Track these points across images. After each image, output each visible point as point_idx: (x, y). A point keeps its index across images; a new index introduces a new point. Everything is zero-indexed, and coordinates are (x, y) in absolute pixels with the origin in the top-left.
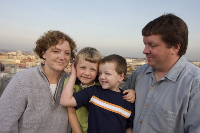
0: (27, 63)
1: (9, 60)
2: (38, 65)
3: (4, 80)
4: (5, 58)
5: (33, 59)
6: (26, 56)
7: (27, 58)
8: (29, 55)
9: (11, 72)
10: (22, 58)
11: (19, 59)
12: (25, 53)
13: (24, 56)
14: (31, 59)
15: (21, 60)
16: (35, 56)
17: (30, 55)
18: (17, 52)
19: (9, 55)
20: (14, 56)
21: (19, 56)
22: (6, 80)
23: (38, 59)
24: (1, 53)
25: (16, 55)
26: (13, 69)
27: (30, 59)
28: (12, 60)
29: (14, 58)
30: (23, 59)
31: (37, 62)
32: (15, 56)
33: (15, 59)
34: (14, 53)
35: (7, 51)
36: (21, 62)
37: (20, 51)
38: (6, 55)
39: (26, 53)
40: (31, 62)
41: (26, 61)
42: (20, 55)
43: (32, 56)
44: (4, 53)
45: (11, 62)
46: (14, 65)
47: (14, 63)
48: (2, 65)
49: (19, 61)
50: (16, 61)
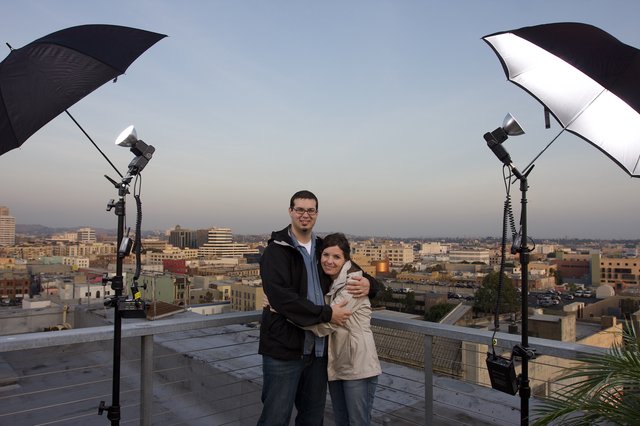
0: (111, 266)
1: (53, 259)
4: (42, 253)
6: (106, 245)
7: (110, 253)
9: (62, 298)
10: (94, 253)
11: (87, 255)
12: (105, 237)
13: (101, 245)
15: (94, 258)
18: (80, 234)
19: (54, 243)
20: (71, 247)
21: (88, 247)
23: (145, 253)
24: (33, 237)
25: (77, 244)
26: (68, 286)
28: (63, 259)
29: (70, 251)
30: (98, 256)
32: (75, 247)
33: (73, 254)
34: (72, 237)
35: (49, 232)
36: (92, 264)
37: (88, 230)
38: (45, 243)
39: (109, 235)
41: (109, 261)
42: (90, 242)
44: (40, 237)
45: (61, 264)
46: (72, 275)
47: (71, 268)
48: (33, 276)
49: (88, 260)
50: (78, 260)
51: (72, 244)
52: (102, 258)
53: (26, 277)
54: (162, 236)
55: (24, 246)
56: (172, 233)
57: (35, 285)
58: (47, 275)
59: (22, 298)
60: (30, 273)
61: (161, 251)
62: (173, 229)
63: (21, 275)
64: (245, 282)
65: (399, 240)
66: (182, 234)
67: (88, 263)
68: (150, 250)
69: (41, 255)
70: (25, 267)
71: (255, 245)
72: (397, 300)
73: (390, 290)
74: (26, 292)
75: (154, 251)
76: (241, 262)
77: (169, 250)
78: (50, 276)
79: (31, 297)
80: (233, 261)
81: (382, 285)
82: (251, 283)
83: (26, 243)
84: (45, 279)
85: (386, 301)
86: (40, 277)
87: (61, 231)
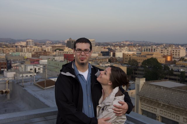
0: (41, 57)
1: (16, 54)
2: (55, 59)
3: (16, 82)
4: (11, 51)
5: (49, 51)
6: (39, 47)
7: (40, 51)
8: (43, 46)
9: (20, 71)
10: (33, 51)
11: (30, 52)
12: (38, 44)
13: (36, 47)
14: (47, 51)
15: (33, 53)
16: (51, 47)
17: (45, 46)
18: (27, 42)
19: (16, 46)
20: (23, 48)
21: (31, 48)
22: (18, 83)
23: (56, 51)
24: (7, 43)
25: (26, 47)
26: (23, 66)
27: (45, 51)
28: (20, 54)
29: (23, 50)
30: (35, 52)
31: (54, 56)
32: (25, 48)
33: (25, 51)
34: (24, 44)
35: (14, 41)
36: (33, 56)
37: (31, 40)
38: (12, 47)
39: (40, 43)
40: (46, 55)
41: (40, 55)
42: (31, 46)
43: (48, 47)
44: (10, 44)
45: (19, 56)
46: (24, 61)
47: (24, 57)
48: (8, 61)
49: (31, 54)
50: (27, 54)
51: (24, 47)
52: (37, 53)
53: (5, 61)
54: (63, 43)
55: (4, 48)
56: (68, 42)
57: (9, 65)
58: (14, 61)
59: (4, 71)
60: (7, 60)
61: (63, 50)
62: (68, 40)
63: (3, 60)
64: (101, 65)
65: (178, 45)
66: (72, 42)
67: (31, 55)
68: (58, 49)
69: (11, 52)
70: (4, 57)
71: (106, 47)
72: (176, 75)
73: (172, 70)
74: (5, 68)
75: (60, 50)
76: (100, 55)
77: (67, 50)
78: (15, 61)
79: (7, 70)
80: (96, 55)
81: (168, 67)
82: (104, 65)
83: (5, 47)
84: (13, 62)
85: (170, 75)
86: (11, 61)
87: (19, 41)
